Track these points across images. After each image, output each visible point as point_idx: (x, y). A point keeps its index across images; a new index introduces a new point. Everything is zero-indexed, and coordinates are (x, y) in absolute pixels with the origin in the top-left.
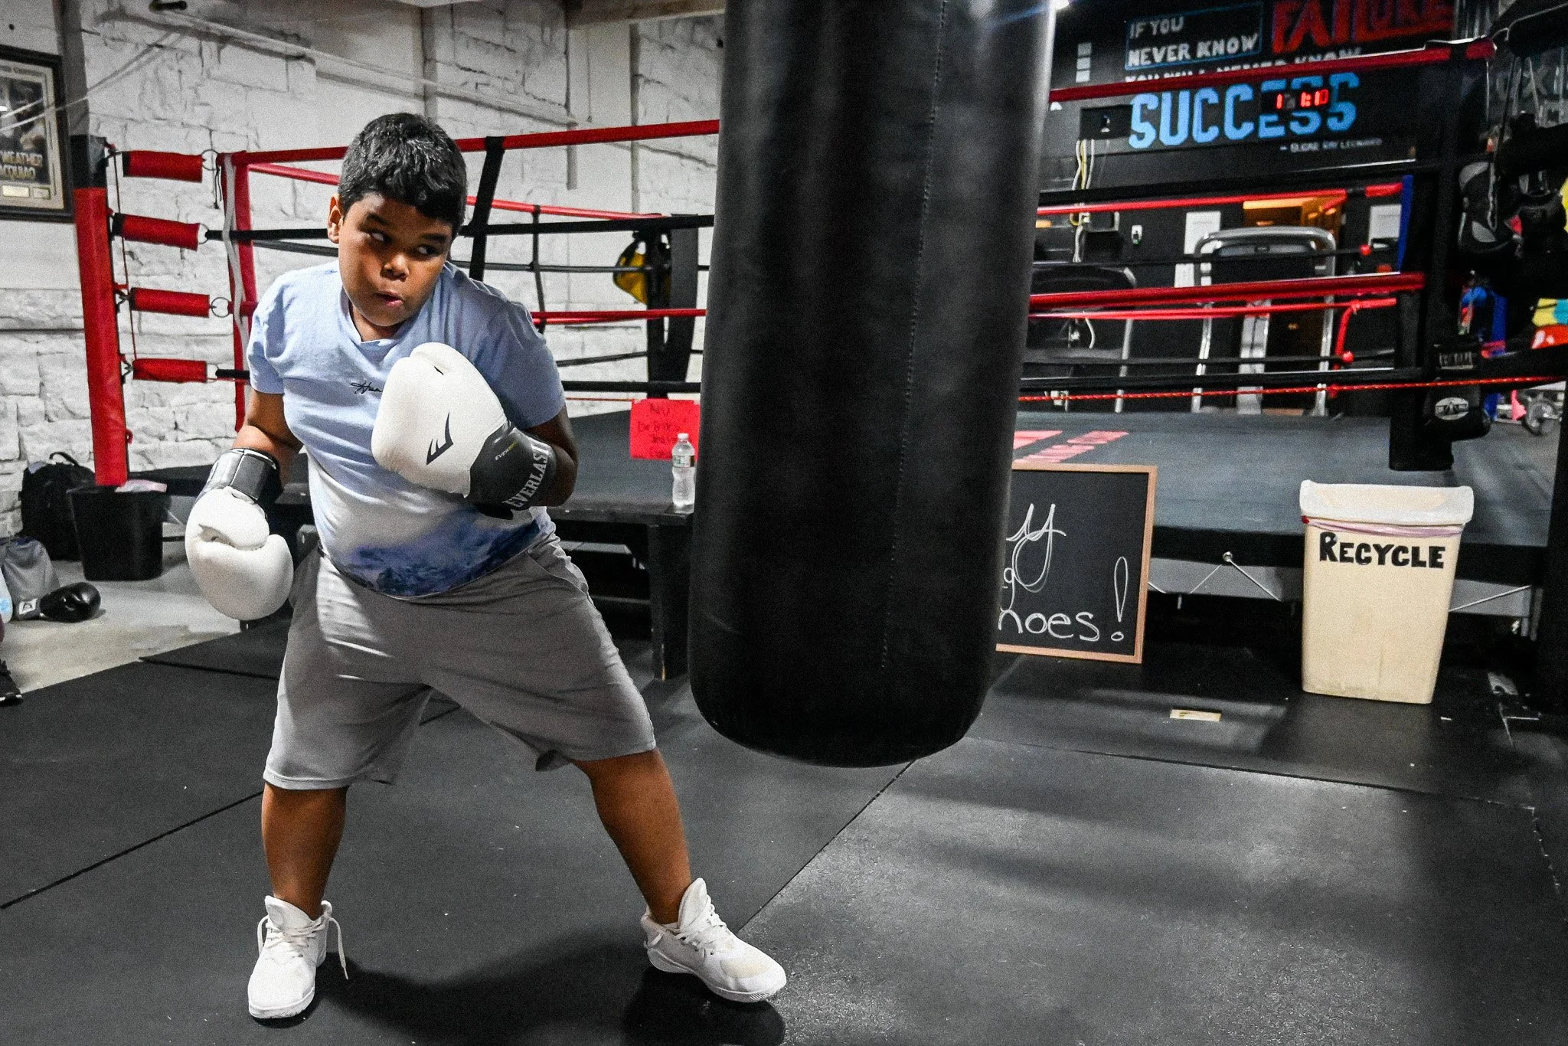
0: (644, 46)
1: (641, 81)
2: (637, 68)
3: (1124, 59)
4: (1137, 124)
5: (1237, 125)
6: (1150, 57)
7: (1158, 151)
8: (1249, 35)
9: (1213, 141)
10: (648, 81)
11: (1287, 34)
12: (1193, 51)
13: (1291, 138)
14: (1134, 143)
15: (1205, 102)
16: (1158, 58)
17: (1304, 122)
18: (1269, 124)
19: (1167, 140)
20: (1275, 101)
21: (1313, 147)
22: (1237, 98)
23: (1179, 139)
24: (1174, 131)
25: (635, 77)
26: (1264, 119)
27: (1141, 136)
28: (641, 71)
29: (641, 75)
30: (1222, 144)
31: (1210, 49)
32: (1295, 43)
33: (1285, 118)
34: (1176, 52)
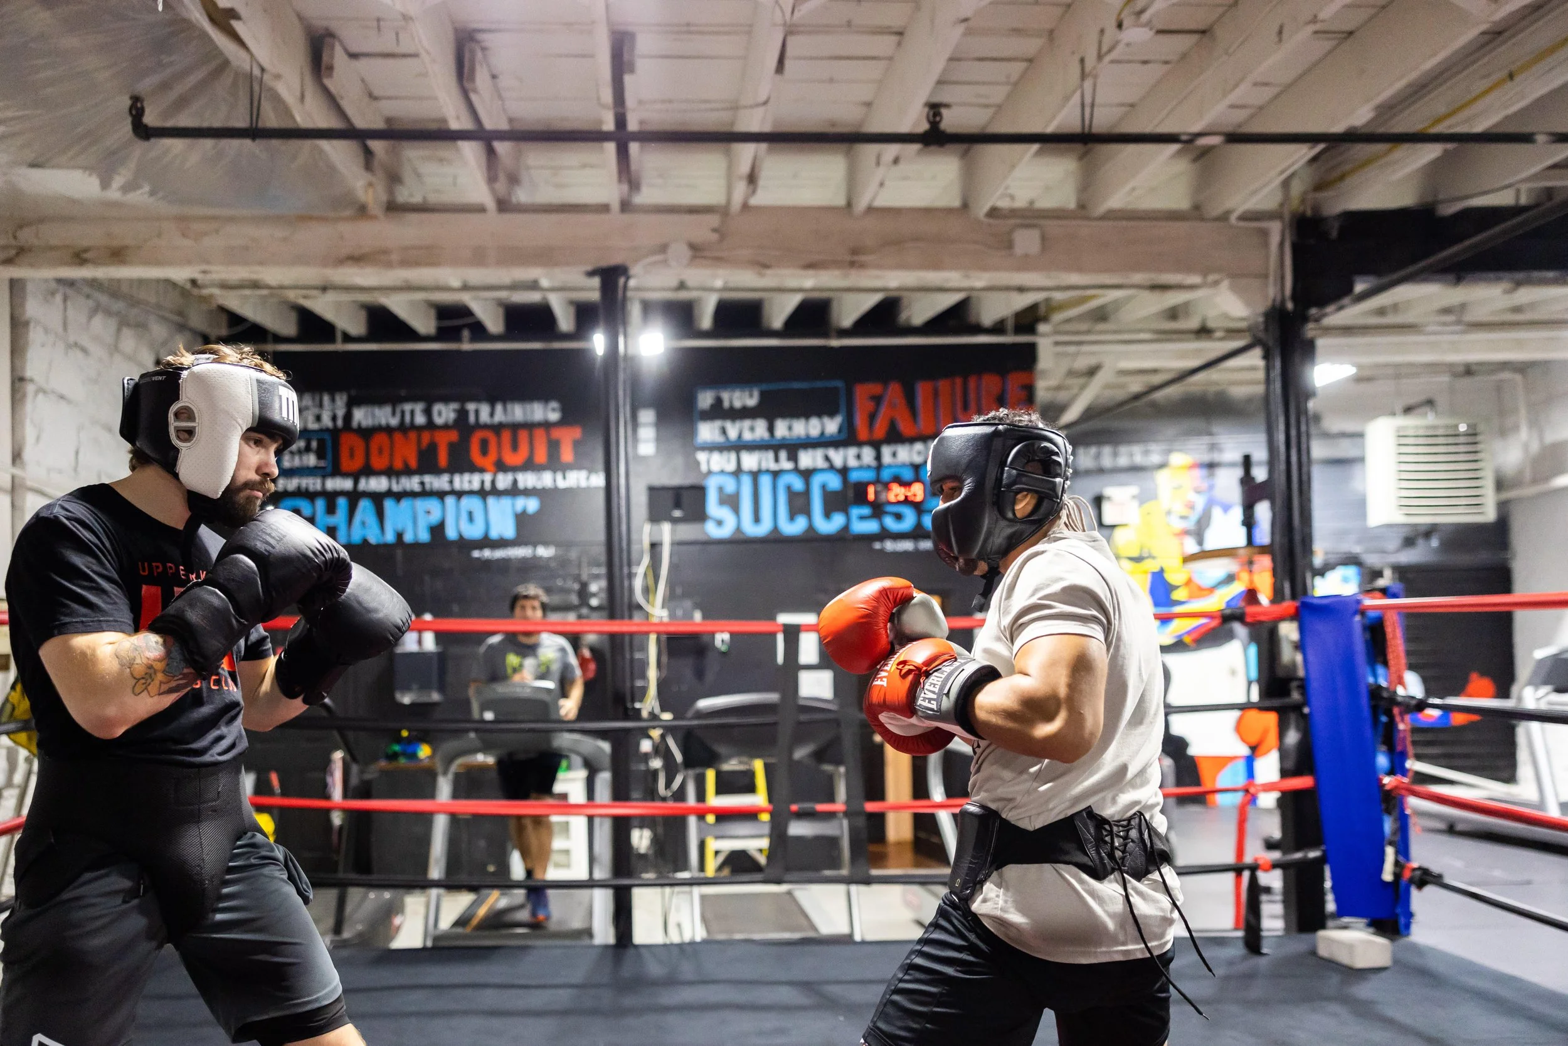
0: (35, 335)
1: (30, 388)
2: (23, 368)
3: (692, 432)
4: (713, 507)
5: (827, 515)
6: (724, 431)
7: (739, 542)
8: (832, 414)
9: (804, 533)
10: (41, 390)
11: (872, 417)
12: (771, 429)
13: (885, 534)
14: (712, 531)
15: (789, 488)
16: (733, 433)
17: (899, 517)
18: (862, 518)
19: (751, 530)
20: (866, 493)
21: (907, 545)
22: (824, 487)
23: (762, 529)
24: (757, 519)
25: (18, 381)
26: (856, 512)
27: (720, 523)
28: (29, 373)
29: (32, 380)
30: (811, 538)
31: (790, 428)
32: (880, 428)
33: (878, 510)
34: (752, 429)
